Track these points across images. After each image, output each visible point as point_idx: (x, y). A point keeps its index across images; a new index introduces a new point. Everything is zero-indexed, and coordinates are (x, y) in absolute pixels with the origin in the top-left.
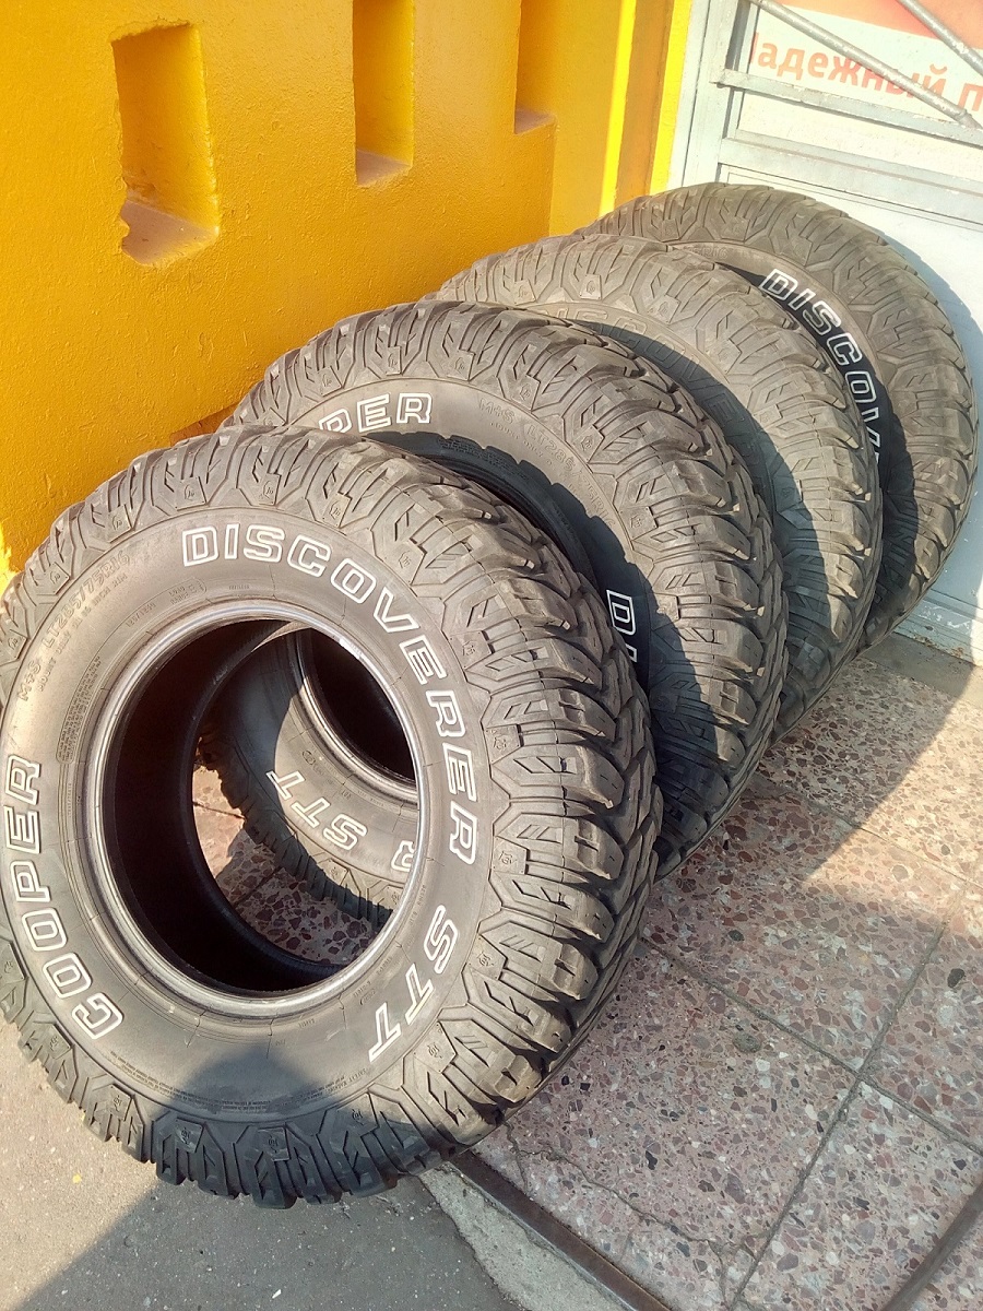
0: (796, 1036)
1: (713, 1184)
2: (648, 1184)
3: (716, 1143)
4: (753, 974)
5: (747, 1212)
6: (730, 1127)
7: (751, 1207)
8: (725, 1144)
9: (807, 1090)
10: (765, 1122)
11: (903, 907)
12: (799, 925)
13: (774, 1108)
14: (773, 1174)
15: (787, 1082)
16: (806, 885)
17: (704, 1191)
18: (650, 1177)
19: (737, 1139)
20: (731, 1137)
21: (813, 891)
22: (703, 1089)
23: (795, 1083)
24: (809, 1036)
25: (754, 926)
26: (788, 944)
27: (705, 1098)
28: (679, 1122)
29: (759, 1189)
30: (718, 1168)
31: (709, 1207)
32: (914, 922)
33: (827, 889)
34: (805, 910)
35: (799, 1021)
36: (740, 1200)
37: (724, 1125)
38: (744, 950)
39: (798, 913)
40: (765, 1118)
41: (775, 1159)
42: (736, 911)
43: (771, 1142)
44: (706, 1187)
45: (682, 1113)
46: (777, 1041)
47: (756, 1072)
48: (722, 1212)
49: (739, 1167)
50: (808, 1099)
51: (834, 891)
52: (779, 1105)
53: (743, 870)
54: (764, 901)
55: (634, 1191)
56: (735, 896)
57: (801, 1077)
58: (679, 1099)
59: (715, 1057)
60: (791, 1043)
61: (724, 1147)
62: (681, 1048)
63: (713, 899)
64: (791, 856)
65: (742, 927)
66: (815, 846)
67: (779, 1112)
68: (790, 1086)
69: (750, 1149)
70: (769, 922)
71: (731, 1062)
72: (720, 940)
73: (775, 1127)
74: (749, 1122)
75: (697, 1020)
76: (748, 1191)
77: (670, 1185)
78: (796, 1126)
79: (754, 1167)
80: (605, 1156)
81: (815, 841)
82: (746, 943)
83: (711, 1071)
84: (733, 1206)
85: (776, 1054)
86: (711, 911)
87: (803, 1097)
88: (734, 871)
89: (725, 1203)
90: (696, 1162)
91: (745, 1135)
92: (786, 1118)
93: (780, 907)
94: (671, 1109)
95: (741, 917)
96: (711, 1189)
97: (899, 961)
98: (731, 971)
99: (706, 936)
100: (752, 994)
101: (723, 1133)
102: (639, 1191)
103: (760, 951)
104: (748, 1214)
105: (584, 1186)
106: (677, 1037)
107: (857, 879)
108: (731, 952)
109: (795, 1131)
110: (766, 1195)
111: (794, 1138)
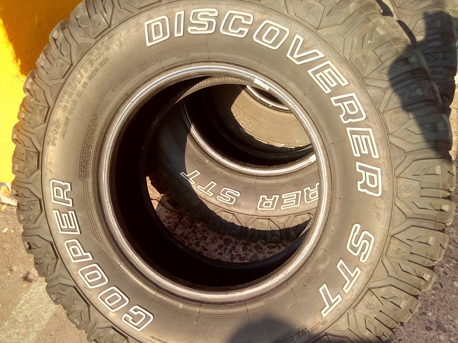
1: (431, 327)
2: (404, 334)
3: (425, 308)
5: (450, 336)
6: (427, 299)
7: (451, 333)
8: (428, 307)
9: (451, 275)
10: (440, 293)
13: (442, 287)
14: (453, 315)
15: (442, 274)
17: (429, 331)
18: (404, 330)
19: (432, 304)
20: (429, 303)
23: (445, 273)
29: (451, 324)
30: (430, 319)
31: (434, 338)
36: (445, 331)
37: (424, 299)
40: (440, 292)
41: (451, 309)
43: (447, 302)
44: (429, 329)
48: (440, 338)
49: (438, 316)
50: (454, 279)
52: (443, 284)
55: (399, 338)
57: (447, 270)
61: (429, 309)
67: (445, 288)
68: (444, 275)
69: (440, 307)
73: (445, 294)
74: (433, 295)
76: (446, 326)
77: (413, 332)
78: (453, 292)
79: (444, 315)
84: (443, 335)
87: (451, 279)
89: (439, 334)
90: (420, 318)
91: (435, 301)
92: (449, 290)
96: (431, 329)
101: (425, 302)
102: (401, 338)
104: (451, 337)
109: (454, 295)
110: (454, 326)
111: (455, 298)
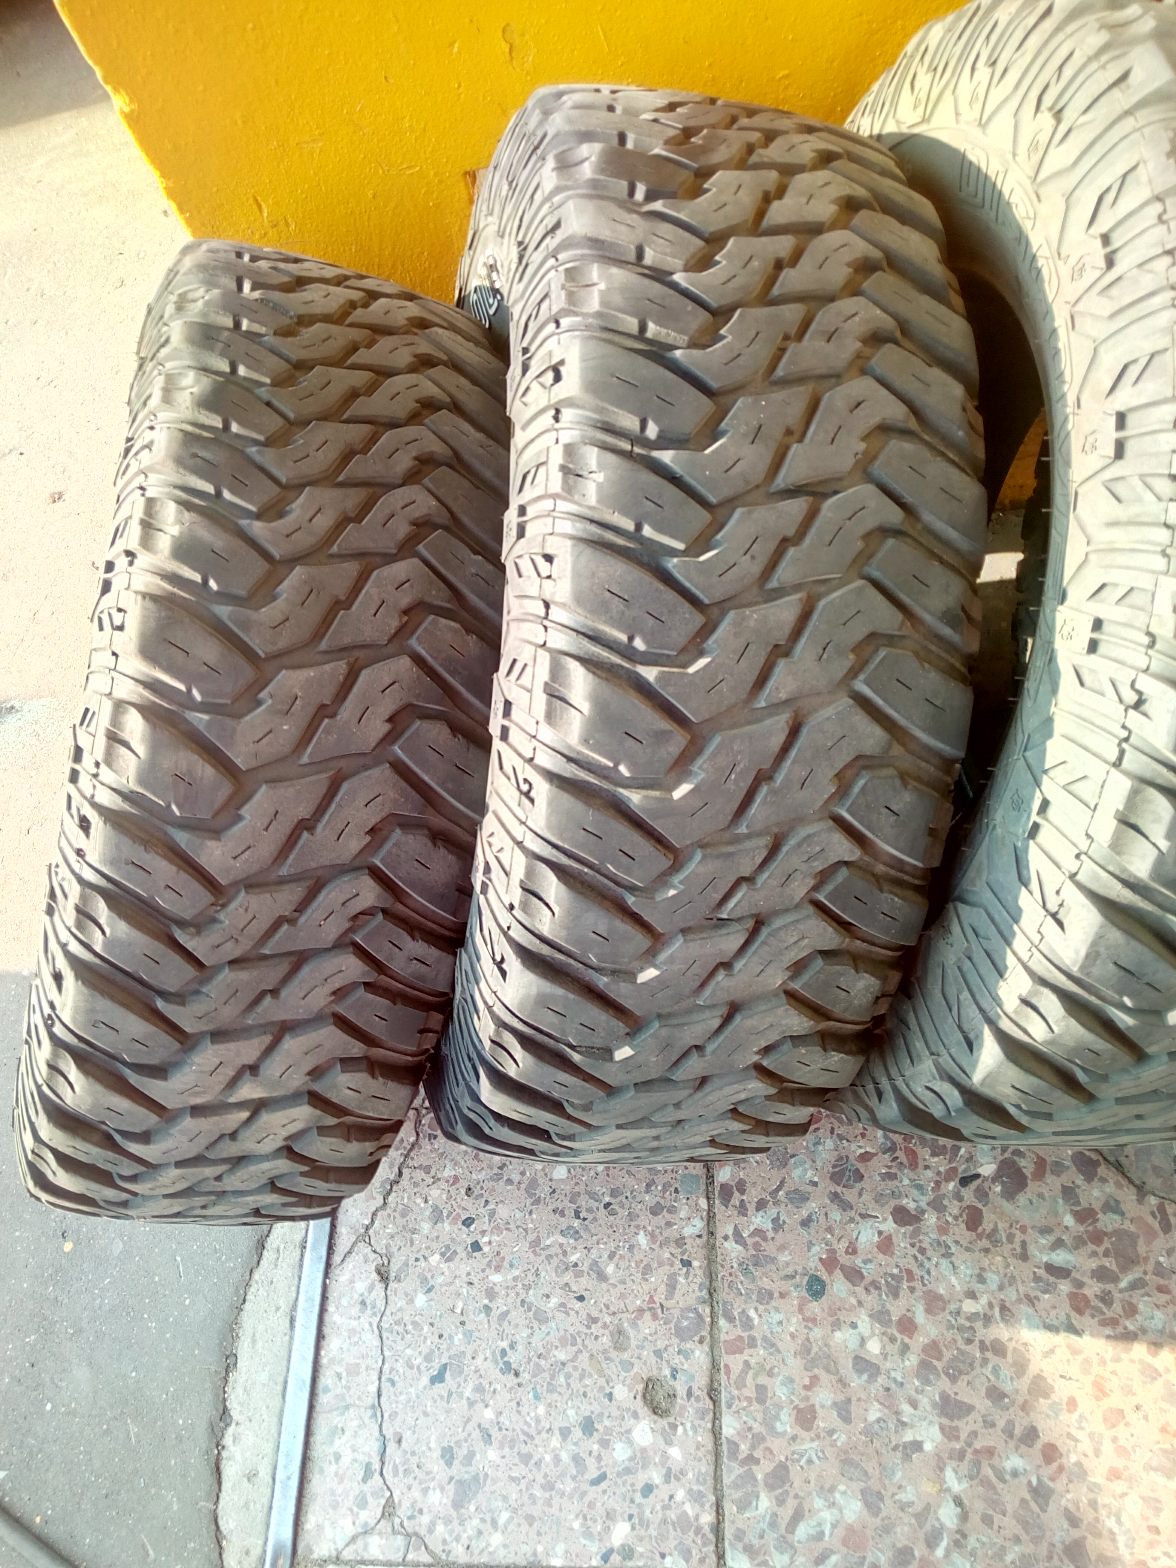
0: (717, 1455)
1: (456, 1462)
2: (412, 1390)
4: (771, 1345)
5: (448, 1521)
7: (456, 1523)
8: (512, 1448)
9: (648, 1512)
10: (569, 1480)
11: (1093, 1504)
12: (912, 1360)
13: (596, 1482)
14: (511, 1527)
15: (641, 1479)
16: (1000, 1332)
17: (443, 1456)
18: (421, 1387)
19: (526, 1458)
20: (525, 1449)
21: (999, 1349)
22: (562, 1379)
23: (648, 1489)
24: (730, 1471)
25: (853, 1301)
26: (862, 1364)
27: (551, 1389)
28: (503, 1378)
29: (483, 1520)
30: (478, 1456)
31: (428, 1473)
32: (1075, 1534)
33: (1020, 1367)
34: (947, 1355)
35: (743, 1447)
36: (457, 1505)
37: (533, 1432)
38: (801, 1310)
39: (933, 1349)
40: (574, 1478)
41: (530, 1519)
42: (858, 1262)
43: (548, 1503)
44: (448, 1456)
45: (517, 1374)
46: (690, 1433)
47: (629, 1431)
48: (431, 1492)
49: (495, 1481)
50: (636, 1520)
51: (1026, 1381)
52: (604, 1485)
53: (943, 1229)
54: (912, 1290)
55: (396, 1378)
56: (886, 1245)
57: (662, 1493)
58: (530, 1360)
59: (612, 1370)
60: (700, 1454)
61: (507, 1450)
62: (595, 1320)
63: (852, 1220)
64: (1037, 1279)
65: (838, 1286)
66: (1095, 1302)
67: (593, 1492)
68: (639, 1486)
69: (524, 1483)
70: (880, 1316)
71: (621, 1393)
72: (790, 1270)
73: (571, 1497)
75: (648, 1315)
76: (472, 1508)
77: (426, 1414)
78: (589, 1523)
79: (505, 1498)
80: (415, 1323)
81: (1106, 1298)
82: (815, 1307)
83: (590, 1375)
84: (445, 1501)
85: (669, 1443)
86: (830, 1230)
87: (635, 1511)
88: (931, 1219)
89: (442, 1489)
90: (469, 1427)
92: (591, 1505)
93: (920, 1317)
94: (513, 1358)
95: (853, 1275)
97: (972, 1542)
98: (752, 1313)
99: (782, 1248)
100: (735, 1362)
103: (817, 1333)
104: (446, 1524)
105: (371, 1324)
106: (607, 1307)
107: (1085, 1404)
108: (782, 1295)
109: (582, 1525)
110: (480, 1532)
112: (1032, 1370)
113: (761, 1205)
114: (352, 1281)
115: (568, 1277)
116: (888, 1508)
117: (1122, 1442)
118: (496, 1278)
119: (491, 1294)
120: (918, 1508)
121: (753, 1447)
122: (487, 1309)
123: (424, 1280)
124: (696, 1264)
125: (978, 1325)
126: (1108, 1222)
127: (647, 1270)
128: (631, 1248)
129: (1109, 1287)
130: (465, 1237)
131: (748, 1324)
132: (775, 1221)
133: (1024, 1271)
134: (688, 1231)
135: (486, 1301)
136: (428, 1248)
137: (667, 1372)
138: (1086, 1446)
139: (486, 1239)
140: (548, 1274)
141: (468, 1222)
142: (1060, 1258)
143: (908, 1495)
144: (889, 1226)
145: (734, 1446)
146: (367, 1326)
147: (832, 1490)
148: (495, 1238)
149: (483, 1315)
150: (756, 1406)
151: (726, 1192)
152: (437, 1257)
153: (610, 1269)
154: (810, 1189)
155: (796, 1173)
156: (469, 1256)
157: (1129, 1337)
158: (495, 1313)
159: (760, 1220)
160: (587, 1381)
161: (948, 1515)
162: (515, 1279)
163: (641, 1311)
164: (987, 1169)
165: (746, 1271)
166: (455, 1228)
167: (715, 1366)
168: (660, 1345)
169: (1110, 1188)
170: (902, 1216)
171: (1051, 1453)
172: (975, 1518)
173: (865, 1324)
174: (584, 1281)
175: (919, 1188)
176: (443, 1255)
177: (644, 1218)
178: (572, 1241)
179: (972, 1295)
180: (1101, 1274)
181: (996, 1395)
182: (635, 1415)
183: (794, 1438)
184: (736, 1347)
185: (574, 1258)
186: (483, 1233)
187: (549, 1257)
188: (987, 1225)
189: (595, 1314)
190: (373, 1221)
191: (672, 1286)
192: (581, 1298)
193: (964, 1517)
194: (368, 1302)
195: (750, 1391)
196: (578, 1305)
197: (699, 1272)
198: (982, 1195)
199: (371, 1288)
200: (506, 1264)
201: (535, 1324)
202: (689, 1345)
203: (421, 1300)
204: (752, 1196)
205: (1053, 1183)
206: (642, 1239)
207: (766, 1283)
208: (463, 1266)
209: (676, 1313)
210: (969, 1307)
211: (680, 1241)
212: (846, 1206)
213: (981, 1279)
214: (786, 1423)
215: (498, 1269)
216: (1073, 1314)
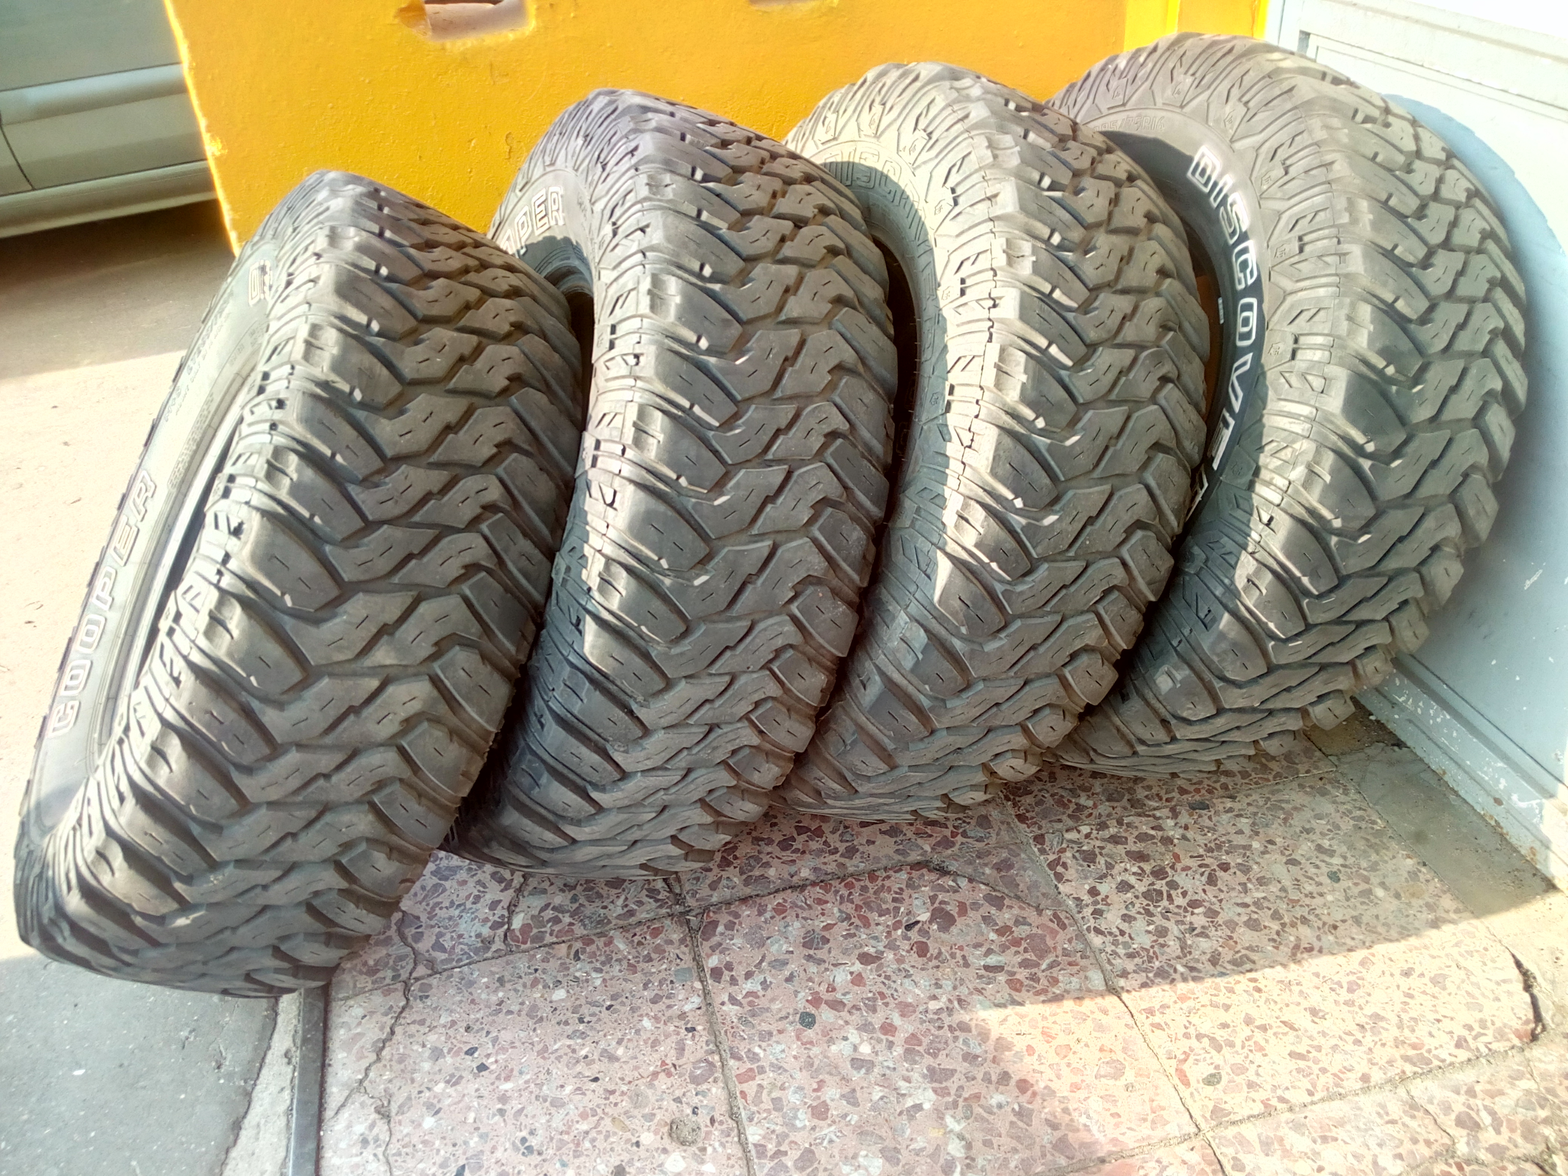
0: (748, 1161)
4: (778, 1068)
11: (1066, 1111)
12: (898, 1051)
16: (963, 1016)
21: (964, 1027)
22: (587, 1144)
24: (762, 1167)
25: (841, 1022)
26: (857, 1063)
27: (577, 1154)
28: (527, 1160)
32: (1058, 1134)
33: (984, 1036)
34: (926, 1041)
35: (770, 1146)
38: (798, 1038)
39: (913, 1039)
42: (839, 996)
45: (540, 1154)
46: (720, 1149)
47: (661, 1165)
51: (991, 1043)
53: (900, 960)
54: (886, 1004)
56: (858, 980)
58: (552, 1139)
59: (635, 1124)
60: (731, 1162)
62: (613, 1092)
63: (827, 969)
64: (980, 977)
65: (826, 1015)
66: (1026, 982)
70: (865, 1027)
71: (647, 1138)
72: (783, 1014)
75: (662, 1076)
80: (424, 1142)
81: (1034, 978)
82: (810, 1033)
83: (615, 1134)
85: (702, 1162)
86: (810, 979)
88: (889, 956)
93: (897, 1020)
94: (533, 1142)
95: (836, 1005)
97: (980, 1162)
98: (757, 1050)
99: (773, 1000)
100: (750, 1088)
103: (815, 1050)
106: (622, 1079)
107: (1040, 1046)
108: (780, 1032)
112: (994, 1035)
113: (749, 975)
114: (349, 1126)
115: (579, 1068)
116: (905, 1156)
117: (1074, 1065)
118: (508, 1086)
119: (504, 1098)
120: (930, 1150)
121: (779, 1144)
122: (502, 1112)
123: (429, 1106)
124: (699, 1028)
125: (944, 1016)
126: (1021, 931)
127: (655, 1044)
128: (638, 1032)
129: (1034, 970)
130: (471, 1063)
131: (754, 1058)
132: (764, 983)
133: (971, 973)
134: (687, 1008)
135: (500, 1106)
136: (430, 1081)
137: (689, 1111)
138: (1049, 1074)
139: (492, 1059)
140: (558, 1070)
141: (471, 1052)
142: (992, 960)
143: (920, 1143)
144: (858, 967)
145: (761, 1149)
146: (371, 1157)
147: (855, 1157)
148: (501, 1057)
149: (497, 1118)
150: (775, 1114)
151: (717, 973)
152: (442, 1085)
153: (620, 1052)
154: (788, 956)
155: (774, 948)
156: (476, 1076)
157: (1058, 998)
158: (510, 1114)
159: (749, 986)
160: (612, 1139)
161: (955, 1149)
162: (527, 1082)
163: (655, 1074)
164: (924, 917)
165: (746, 1022)
166: (458, 1059)
167: (731, 1096)
168: (678, 1093)
169: (1016, 911)
170: (865, 959)
171: (1023, 1086)
172: (978, 1145)
173: (854, 1036)
174: (596, 1067)
175: (876, 938)
176: (448, 1082)
177: (645, 1009)
178: (579, 1041)
179: (934, 998)
180: (1025, 964)
181: (970, 1058)
182: (665, 1151)
183: (813, 1128)
184: (747, 1077)
185: (583, 1053)
186: (488, 1056)
187: (559, 1058)
188: (933, 951)
189: (611, 1087)
190: (366, 1075)
191: (681, 1049)
192: (596, 1080)
193: (969, 1146)
194: (370, 1138)
195: (767, 1104)
196: (594, 1085)
197: (705, 1033)
198: (924, 932)
199: (372, 1126)
200: (516, 1073)
201: (553, 1110)
202: (705, 1086)
203: (429, 1122)
204: (739, 972)
205: (974, 916)
206: (647, 1023)
207: (765, 1027)
208: (470, 1086)
209: (689, 1067)
210: (933, 1005)
211: (682, 1016)
212: (820, 962)
213: (938, 986)
214: (804, 1119)
215: (507, 1079)
216: (1013, 993)
